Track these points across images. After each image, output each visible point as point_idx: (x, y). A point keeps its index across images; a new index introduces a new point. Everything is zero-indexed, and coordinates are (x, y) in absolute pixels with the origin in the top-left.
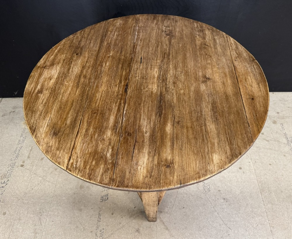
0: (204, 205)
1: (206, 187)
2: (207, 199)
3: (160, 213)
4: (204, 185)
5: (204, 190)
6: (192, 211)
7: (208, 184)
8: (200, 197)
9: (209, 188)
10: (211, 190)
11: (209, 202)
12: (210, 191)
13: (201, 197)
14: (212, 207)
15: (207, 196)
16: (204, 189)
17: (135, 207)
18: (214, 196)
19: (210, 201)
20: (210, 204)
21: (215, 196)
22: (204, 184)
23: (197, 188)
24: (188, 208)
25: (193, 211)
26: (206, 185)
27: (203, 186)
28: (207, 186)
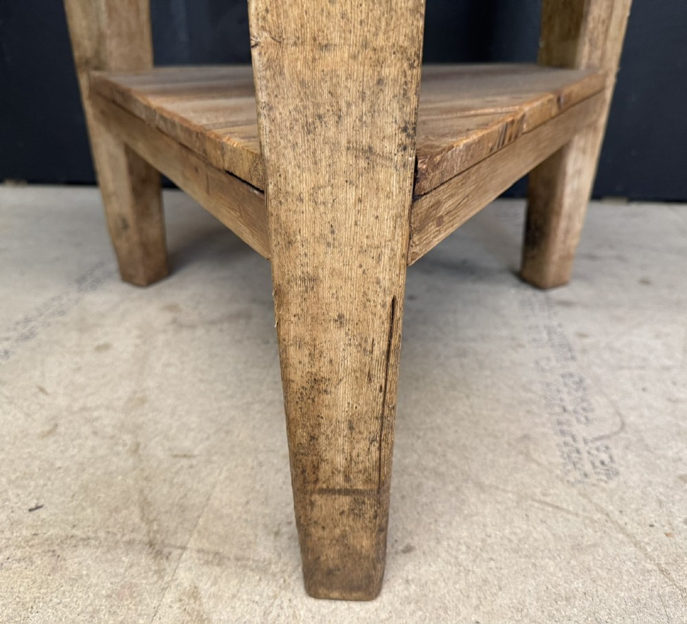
0: (577, 548)
1: (585, 455)
2: (597, 516)
3: (207, 563)
4: (566, 444)
5: (570, 467)
6: (471, 578)
7: (598, 443)
8: (539, 496)
9: (607, 460)
10: (621, 469)
11: (621, 536)
12: (617, 473)
13: (548, 499)
14: (649, 566)
15: (595, 500)
16: (575, 464)
17: (38, 507)
18: (654, 505)
19: (622, 529)
20: (631, 549)
21: (660, 503)
22: (569, 439)
23: (521, 453)
24: (444, 555)
25: (485, 581)
26: (581, 445)
27: (566, 449)
28: (594, 452)
